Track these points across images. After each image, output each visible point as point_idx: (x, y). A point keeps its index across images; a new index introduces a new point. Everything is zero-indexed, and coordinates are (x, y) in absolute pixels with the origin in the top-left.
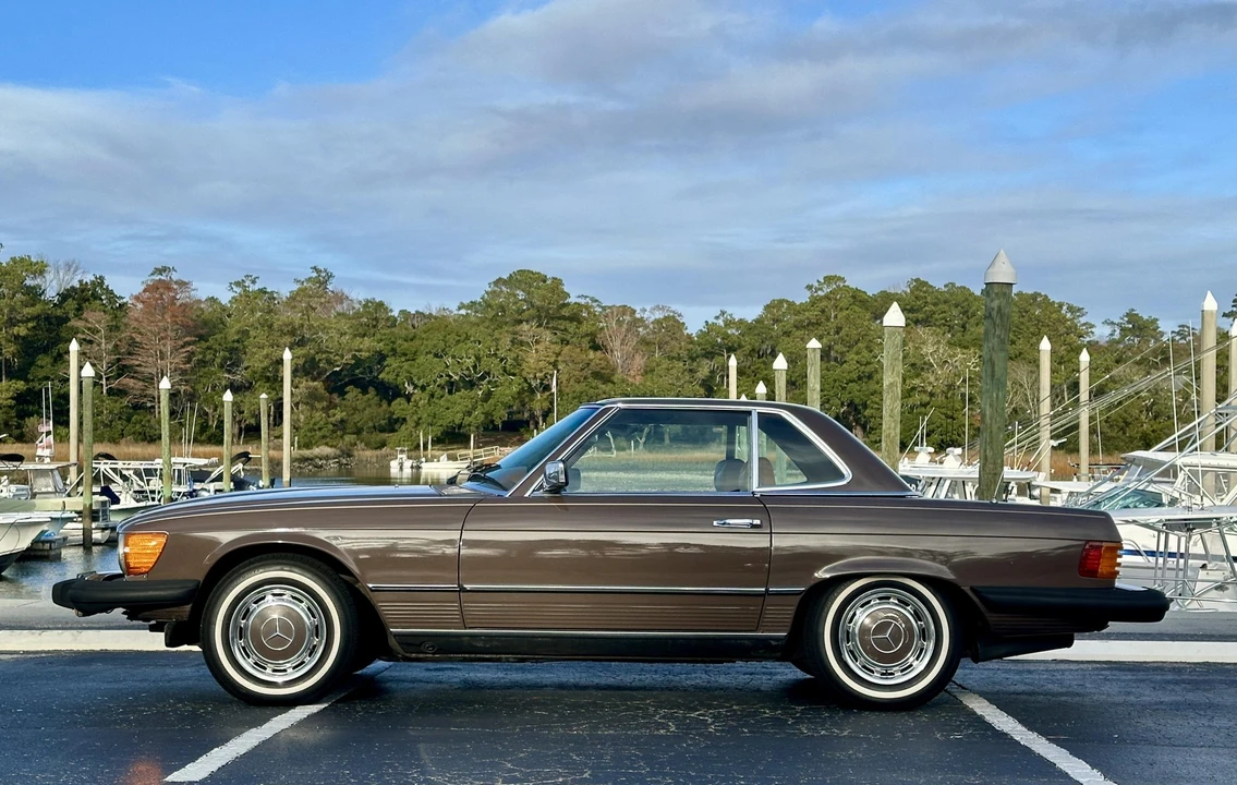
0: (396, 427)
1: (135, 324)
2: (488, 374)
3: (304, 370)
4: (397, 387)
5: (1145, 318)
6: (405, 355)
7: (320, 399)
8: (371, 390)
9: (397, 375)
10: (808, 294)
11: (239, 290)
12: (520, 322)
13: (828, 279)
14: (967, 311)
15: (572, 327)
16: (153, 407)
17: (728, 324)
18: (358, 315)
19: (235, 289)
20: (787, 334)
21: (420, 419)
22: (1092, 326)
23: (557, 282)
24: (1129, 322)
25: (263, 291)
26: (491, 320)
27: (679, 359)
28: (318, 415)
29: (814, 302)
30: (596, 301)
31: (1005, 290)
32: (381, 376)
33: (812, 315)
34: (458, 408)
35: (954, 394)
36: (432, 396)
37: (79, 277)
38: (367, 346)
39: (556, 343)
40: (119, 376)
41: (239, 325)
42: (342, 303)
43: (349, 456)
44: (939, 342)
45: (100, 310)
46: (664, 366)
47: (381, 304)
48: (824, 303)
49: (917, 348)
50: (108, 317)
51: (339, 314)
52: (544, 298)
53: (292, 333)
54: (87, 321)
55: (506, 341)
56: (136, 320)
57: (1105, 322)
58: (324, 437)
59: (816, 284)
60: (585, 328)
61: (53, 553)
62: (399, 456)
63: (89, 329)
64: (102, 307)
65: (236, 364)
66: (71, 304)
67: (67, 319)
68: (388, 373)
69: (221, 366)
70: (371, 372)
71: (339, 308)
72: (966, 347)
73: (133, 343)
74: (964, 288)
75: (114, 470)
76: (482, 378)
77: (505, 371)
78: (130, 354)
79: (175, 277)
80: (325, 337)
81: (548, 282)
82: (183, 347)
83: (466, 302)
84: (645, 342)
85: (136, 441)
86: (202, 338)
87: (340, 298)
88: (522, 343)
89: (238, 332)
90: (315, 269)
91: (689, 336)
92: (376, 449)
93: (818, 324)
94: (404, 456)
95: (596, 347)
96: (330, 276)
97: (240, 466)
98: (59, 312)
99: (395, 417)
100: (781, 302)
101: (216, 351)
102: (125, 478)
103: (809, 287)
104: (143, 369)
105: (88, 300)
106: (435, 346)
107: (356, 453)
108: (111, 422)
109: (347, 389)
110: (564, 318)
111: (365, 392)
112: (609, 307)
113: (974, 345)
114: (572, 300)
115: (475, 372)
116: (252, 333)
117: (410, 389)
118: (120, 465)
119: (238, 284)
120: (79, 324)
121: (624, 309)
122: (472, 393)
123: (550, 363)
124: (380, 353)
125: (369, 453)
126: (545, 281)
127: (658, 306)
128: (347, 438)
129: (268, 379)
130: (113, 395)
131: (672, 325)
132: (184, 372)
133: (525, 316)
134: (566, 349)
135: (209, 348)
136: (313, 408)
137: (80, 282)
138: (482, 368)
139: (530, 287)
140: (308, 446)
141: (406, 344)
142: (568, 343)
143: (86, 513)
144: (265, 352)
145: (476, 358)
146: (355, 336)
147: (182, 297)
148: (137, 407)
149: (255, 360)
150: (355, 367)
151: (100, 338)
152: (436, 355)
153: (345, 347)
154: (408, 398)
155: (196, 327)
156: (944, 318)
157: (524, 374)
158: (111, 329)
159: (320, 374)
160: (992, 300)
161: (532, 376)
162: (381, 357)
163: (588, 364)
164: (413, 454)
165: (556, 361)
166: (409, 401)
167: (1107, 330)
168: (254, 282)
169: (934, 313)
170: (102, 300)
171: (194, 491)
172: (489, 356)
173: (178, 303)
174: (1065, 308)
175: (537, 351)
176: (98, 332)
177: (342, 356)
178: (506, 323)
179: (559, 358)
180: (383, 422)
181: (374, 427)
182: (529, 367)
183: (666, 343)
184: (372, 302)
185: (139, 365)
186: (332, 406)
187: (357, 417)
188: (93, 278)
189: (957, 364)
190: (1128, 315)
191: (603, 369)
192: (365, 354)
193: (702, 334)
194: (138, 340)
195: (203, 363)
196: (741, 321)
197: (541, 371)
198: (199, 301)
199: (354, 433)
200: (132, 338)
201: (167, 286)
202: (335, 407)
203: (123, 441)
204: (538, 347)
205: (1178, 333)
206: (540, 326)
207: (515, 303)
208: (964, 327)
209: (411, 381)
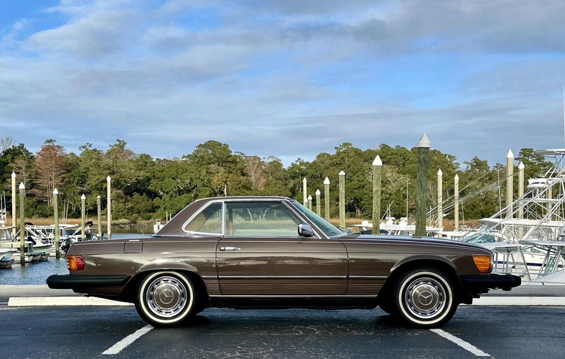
0: (156, 210)
1: (38, 165)
2: (196, 186)
3: (115, 185)
4: (156, 192)
5: (482, 160)
6: (159, 178)
7: (122, 198)
8: (144, 194)
9: (156, 187)
10: (336, 150)
11: (84, 150)
12: (210, 163)
13: (345, 144)
14: (405, 158)
15: (233, 166)
16: (47, 202)
17: (301, 164)
18: (138, 161)
19: (82, 149)
20: (327, 168)
21: (166, 206)
22: (459, 164)
23: (226, 146)
24: (475, 162)
25: (95, 150)
26: (197, 163)
27: (280, 179)
28: (121, 205)
29: (338, 154)
30: (243, 154)
31: (426, 150)
32: (149, 188)
33: (337, 160)
34: (183, 202)
35: (400, 194)
36: (171, 196)
37: (13, 144)
38: (142, 174)
39: (226, 173)
40: (31, 188)
41: (85, 165)
42: (130, 155)
43: (135, 223)
44: (393, 172)
45: (22, 159)
46: (273, 183)
47: (148, 156)
48: (343, 155)
49: (384, 174)
50: (26, 162)
51: (130, 160)
52: (221, 153)
53: (109, 169)
54: (16, 164)
55: (204, 172)
56: (39, 163)
57: (465, 163)
58: (124, 215)
59: (339, 147)
60: (239, 166)
61: (8, 266)
62: (157, 223)
63: (18, 167)
64: (23, 158)
65: (84, 183)
66: (9, 157)
67: (8, 163)
68: (152, 186)
69: (77, 184)
70: (144, 186)
71: (129, 158)
72: (405, 174)
73: (37, 173)
74: (404, 148)
75: (33, 230)
76: (194, 188)
77: (204, 185)
78: (36, 178)
79: (56, 144)
80: (123, 171)
81: (222, 146)
82: (60, 175)
83: (186, 155)
84: (265, 172)
85: (39, 217)
86: (68, 171)
87: (130, 153)
88: (211, 173)
89: (85, 168)
90: (118, 140)
91: (284, 169)
92: (147, 220)
93: (341, 164)
94: (159, 223)
95: (243, 175)
96: (125, 143)
97: (88, 228)
98: (4, 160)
99: (155, 206)
100: (324, 154)
101: (75, 177)
102: (38, 233)
103: (336, 148)
104: (42, 185)
105: (17, 154)
106: (173, 174)
107: (138, 222)
108: (28, 208)
109: (134, 193)
110: (229, 162)
111: (141, 195)
112: (249, 157)
113: (409, 173)
114: (233, 154)
115: (190, 186)
116: (91, 169)
117: (161, 193)
118: (35, 227)
119: (84, 147)
120: (13, 165)
121: (255, 158)
122: (189, 195)
123: (223, 182)
124: (148, 177)
125: (144, 222)
126: (220, 146)
127: (270, 156)
128: (134, 215)
129: (98, 189)
130: (29, 196)
131: (277, 165)
132: (60, 186)
133: (212, 161)
134: (231, 175)
135: (72, 176)
136: (118, 202)
137: (13, 146)
138: (193, 184)
139: (214, 148)
140: (116, 219)
141: (160, 173)
142: (231, 173)
143: (22, 249)
144: (97, 177)
145: (191, 179)
146: (137, 170)
147: (59, 153)
148: (39, 202)
149: (92, 181)
150: (137, 184)
151: (23, 171)
152: (173, 178)
153: (132, 175)
154: (161, 197)
155: (66, 166)
156: (395, 161)
157: (212, 186)
158: (27, 167)
159: (121, 187)
160: (421, 155)
161: (215, 187)
162: (149, 180)
163: (240, 182)
164: (163, 222)
165: (226, 181)
166: (161, 198)
167: (465, 166)
168: (90, 146)
169: (391, 159)
170: (23, 154)
171: (69, 238)
172: (196, 178)
173: (58, 156)
174: (447, 156)
175: (217, 176)
176: (22, 168)
177: (131, 179)
178: (204, 164)
179: (228, 179)
180: (150, 208)
181: (146, 210)
182: (215, 184)
183: (275, 172)
184: (145, 155)
185: (41, 183)
186: (127, 201)
187: (138, 206)
188: (19, 145)
189: (401, 181)
190: (474, 159)
191: (247, 184)
192: (141, 178)
193: (290, 169)
194: (40, 172)
195: (69, 182)
196: (307, 163)
197: (219, 185)
198: (67, 155)
199: (137, 213)
200: (36, 171)
201: (53, 148)
202: (128, 201)
203: (33, 217)
204: (218, 174)
205: (496, 167)
206: (219, 165)
207: (207, 155)
208: (404, 165)
209: (162, 190)
